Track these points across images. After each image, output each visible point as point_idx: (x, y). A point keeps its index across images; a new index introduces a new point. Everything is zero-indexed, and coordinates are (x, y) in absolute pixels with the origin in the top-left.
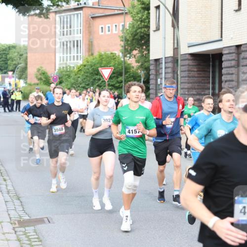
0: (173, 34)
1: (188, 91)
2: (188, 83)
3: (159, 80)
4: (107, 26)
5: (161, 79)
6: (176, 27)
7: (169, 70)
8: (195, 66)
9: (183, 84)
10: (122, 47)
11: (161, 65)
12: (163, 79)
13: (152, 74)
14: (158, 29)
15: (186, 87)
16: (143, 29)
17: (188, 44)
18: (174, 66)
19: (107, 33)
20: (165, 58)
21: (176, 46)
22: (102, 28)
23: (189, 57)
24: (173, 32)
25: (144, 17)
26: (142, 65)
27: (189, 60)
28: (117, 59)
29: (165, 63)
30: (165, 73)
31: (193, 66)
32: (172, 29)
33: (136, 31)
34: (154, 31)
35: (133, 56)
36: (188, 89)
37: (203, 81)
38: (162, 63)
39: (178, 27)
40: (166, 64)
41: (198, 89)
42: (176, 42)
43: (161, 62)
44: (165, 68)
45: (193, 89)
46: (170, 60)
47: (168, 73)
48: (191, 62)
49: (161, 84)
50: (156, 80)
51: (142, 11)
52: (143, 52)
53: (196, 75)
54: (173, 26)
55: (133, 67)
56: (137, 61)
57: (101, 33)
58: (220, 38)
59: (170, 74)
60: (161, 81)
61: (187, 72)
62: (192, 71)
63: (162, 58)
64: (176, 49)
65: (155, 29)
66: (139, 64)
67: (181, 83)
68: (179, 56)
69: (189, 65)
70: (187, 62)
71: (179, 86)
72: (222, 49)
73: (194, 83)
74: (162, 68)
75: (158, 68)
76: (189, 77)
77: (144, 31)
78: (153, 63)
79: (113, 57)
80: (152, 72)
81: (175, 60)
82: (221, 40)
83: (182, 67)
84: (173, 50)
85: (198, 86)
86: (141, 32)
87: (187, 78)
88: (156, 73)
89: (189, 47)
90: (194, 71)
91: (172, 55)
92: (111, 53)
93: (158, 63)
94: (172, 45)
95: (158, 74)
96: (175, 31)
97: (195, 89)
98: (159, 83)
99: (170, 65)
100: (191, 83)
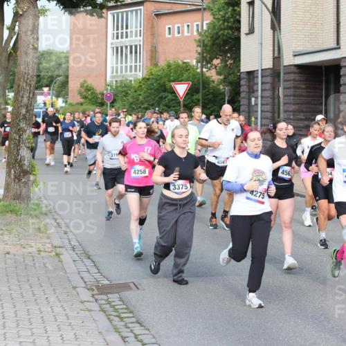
0: (272, 39)
1: (294, 115)
2: (294, 104)
3: (253, 99)
4: (176, 26)
5: (257, 98)
6: (278, 29)
7: (268, 86)
8: (303, 81)
9: (287, 106)
10: (199, 54)
11: (256, 79)
12: (260, 98)
13: (244, 91)
14: (251, 31)
15: (291, 109)
16: (226, 31)
17: (294, 52)
18: (274, 80)
19: (176, 35)
20: (262, 70)
21: (276, 55)
22: (169, 28)
23: (295, 70)
24: (272, 37)
25: (227, 16)
26: (225, 78)
27: (295, 73)
28: (191, 71)
29: (262, 77)
30: (262, 90)
31: (300, 81)
32: (272, 32)
33: (217, 33)
34: (247, 34)
35: (213, 67)
36: (294, 112)
37: (313, 102)
38: (257, 77)
39: (280, 29)
40: (263, 79)
41: (306, 112)
42: (276, 48)
43: (255, 75)
44: (262, 83)
45: (300, 112)
46: (268, 73)
47: (265, 90)
48: (297, 77)
49: (256, 104)
50: (250, 100)
51: (226, 7)
52: (227, 61)
53: (304, 94)
54: (273, 28)
55: (213, 81)
56: (219, 73)
57: (167, 36)
58: (335, 46)
59: (269, 92)
60: (255, 101)
61: (292, 90)
62: (299, 88)
63: (258, 70)
64: (277, 59)
65: (247, 32)
66: (222, 77)
67: (285, 104)
68: (282, 68)
69: (294, 80)
70: (292, 77)
71: (281, 108)
72: (340, 60)
73: (302, 104)
74: (257, 84)
75: (252, 84)
76: (294, 96)
77: (228, 33)
78: (245, 76)
79: (187, 67)
80: (244, 88)
81: (275, 73)
82: (339, 48)
83: (285, 83)
84: (272, 60)
85: (307, 108)
86: (224, 35)
87: (292, 98)
88: (249, 90)
89: (295, 56)
90: (302, 89)
91: (271, 67)
92: (184, 63)
93: (252, 77)
94: (272, 53)
95: (252, 91)
96: (276, 34)
97: (303, 112)
98: (253, 103)
99: (269, 79)
100: (298, 104)
